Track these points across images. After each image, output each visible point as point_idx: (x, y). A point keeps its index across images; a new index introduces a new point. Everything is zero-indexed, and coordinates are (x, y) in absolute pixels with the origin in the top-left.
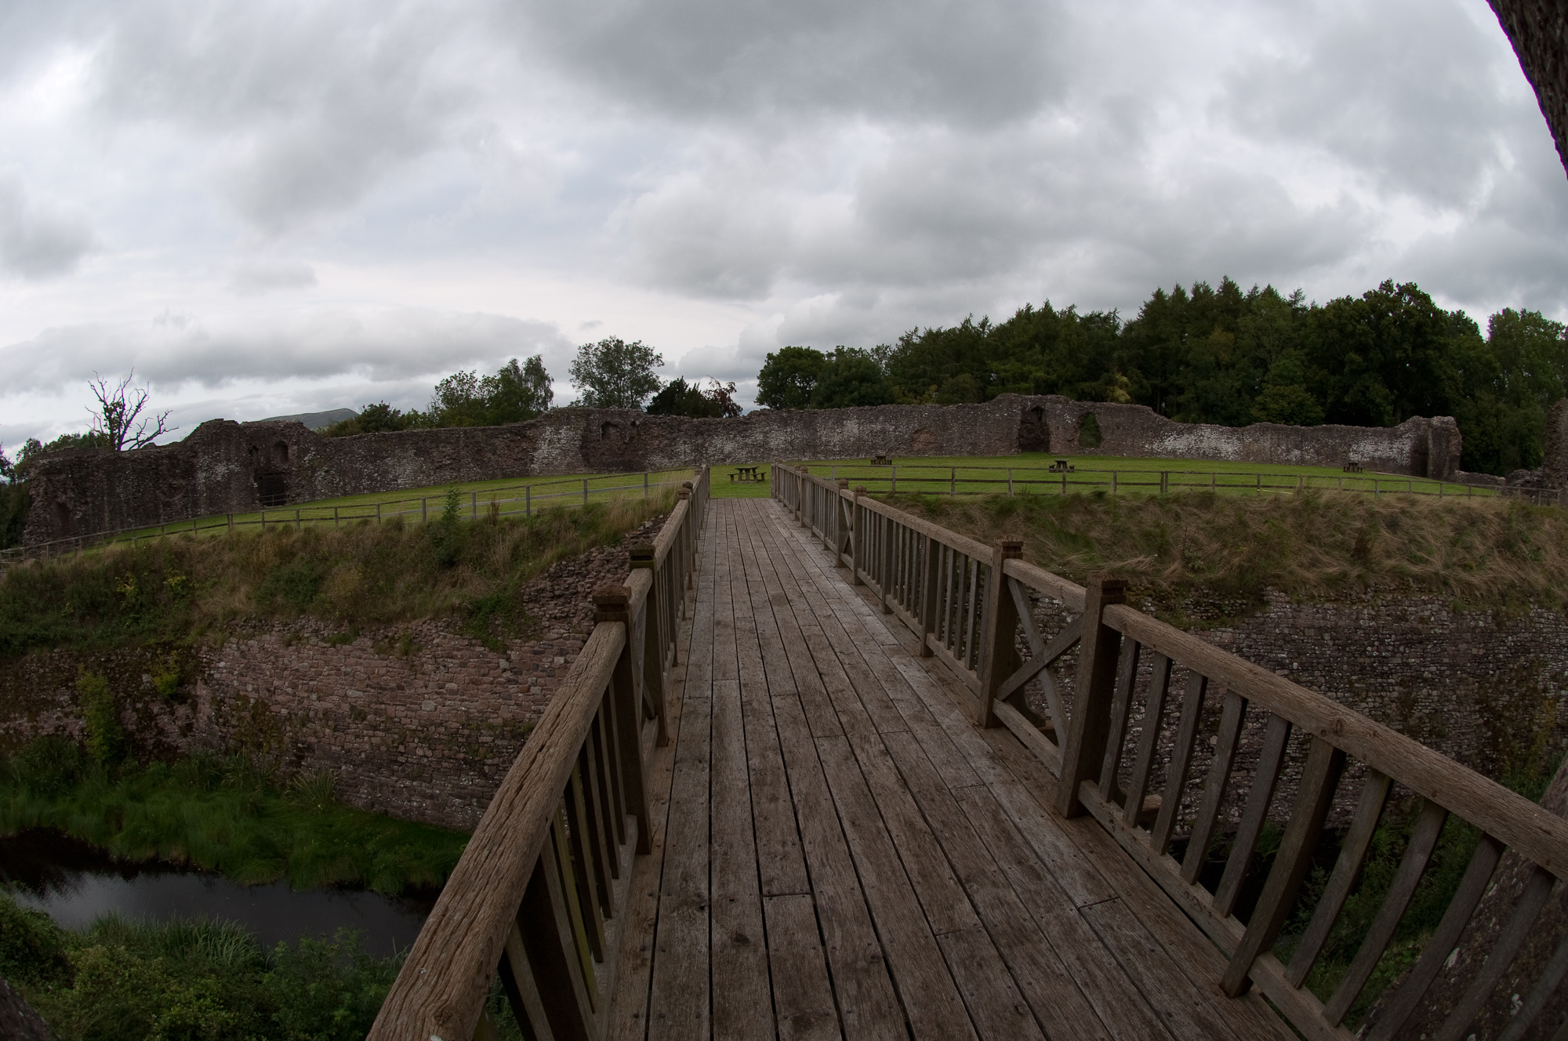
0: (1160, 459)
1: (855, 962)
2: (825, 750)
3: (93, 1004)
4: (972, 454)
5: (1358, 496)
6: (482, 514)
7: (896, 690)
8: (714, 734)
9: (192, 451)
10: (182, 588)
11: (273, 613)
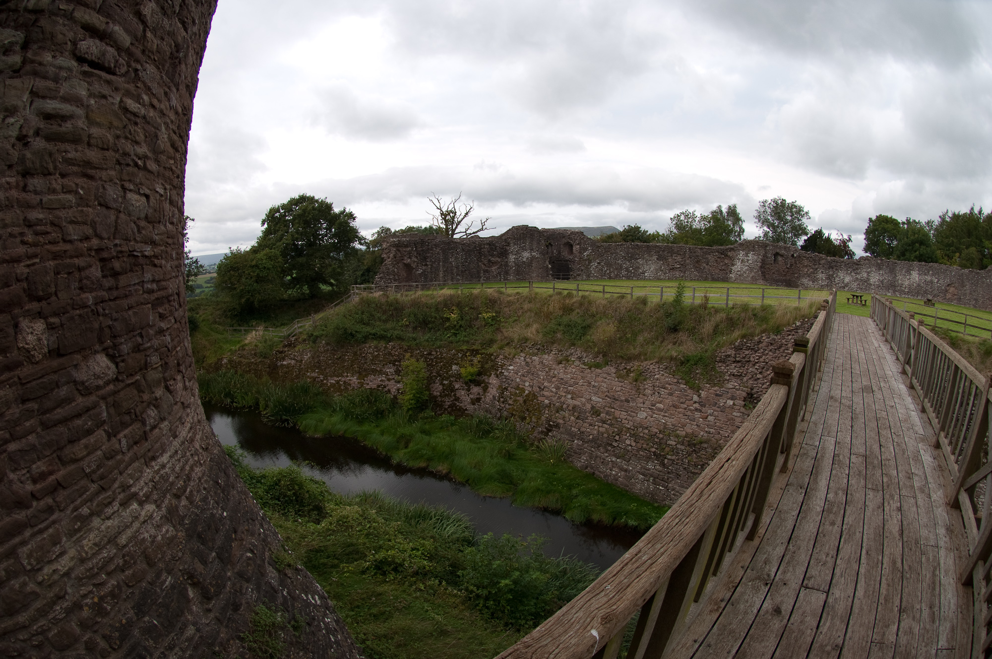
1: (826, 646)
2: (869, 498)
3: (330, 535)
4: (975, 307)
6: (698, 301)
7: (916, 467)
8: (813, 471)
9: (506, 242)
10: (492, 320)
11: (553, 343)
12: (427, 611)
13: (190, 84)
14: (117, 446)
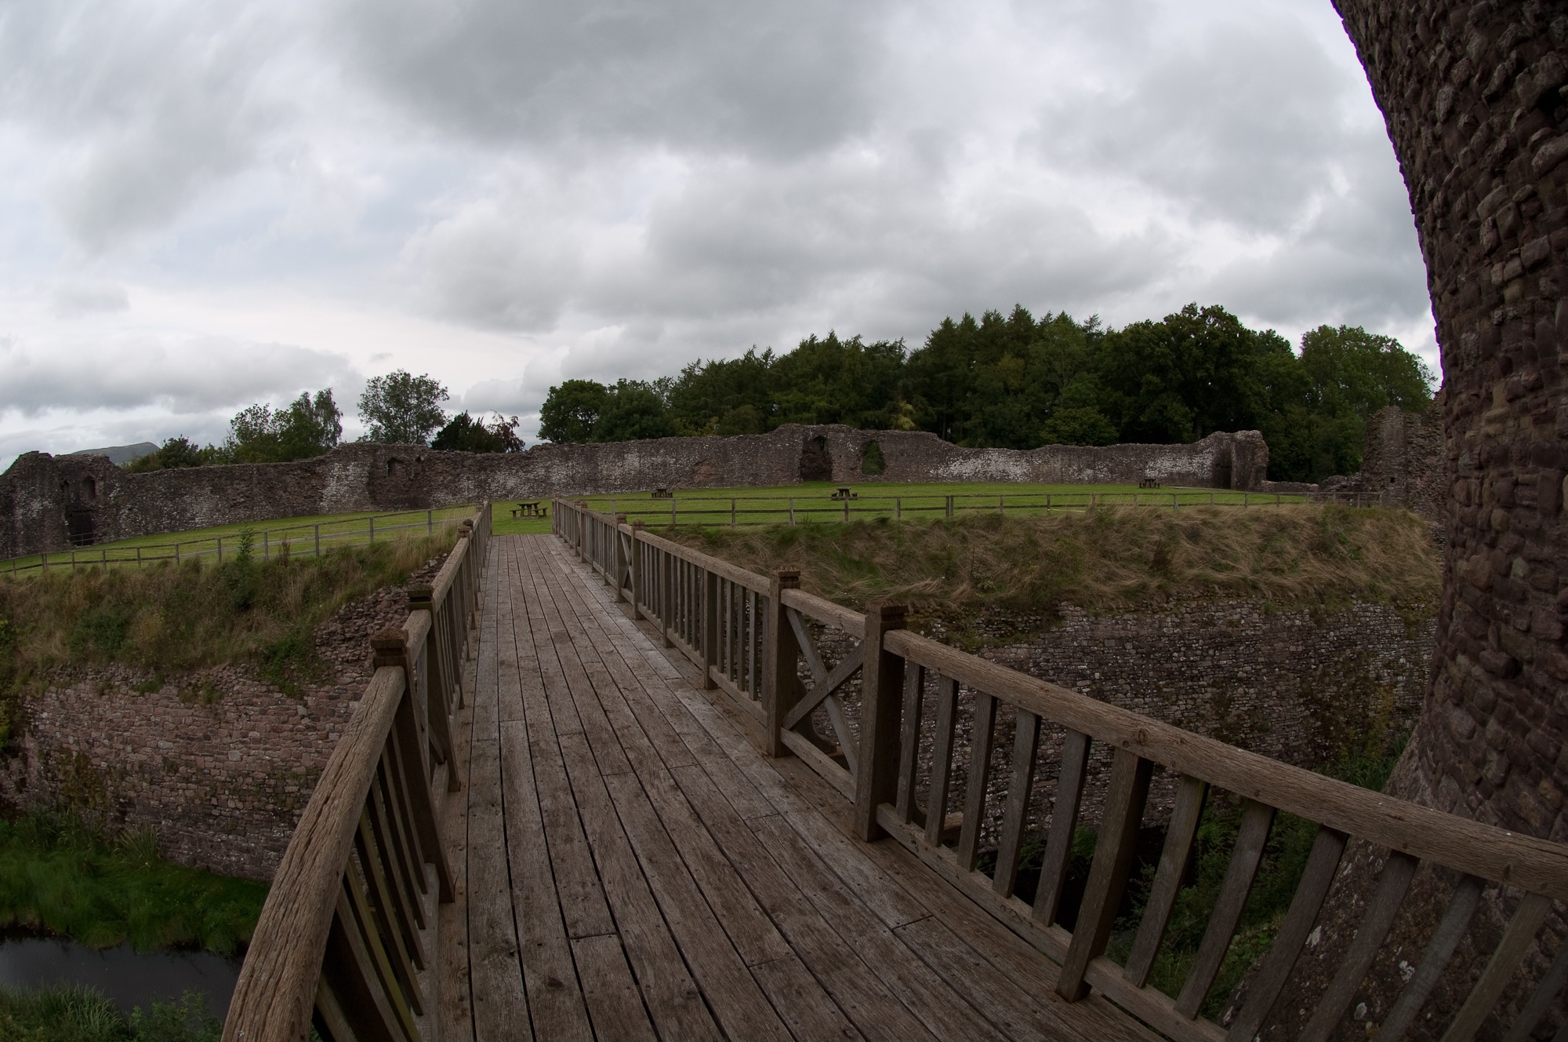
0: (946, 484)
1: (672, 998)
2: (615, 788)
4: (753, 484)
5: (1155, 511)
6: (274, 554)
7: (682, 724)
8: (504, 776)
9: (12, 486)
10: (6, 633)
11: (86, 660)
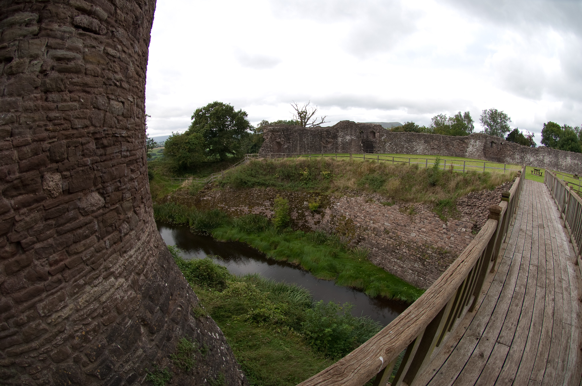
1: (505, 379)
2: (538, 292)
3: (227, 299)
6: (447, 168)
7: (564, 275)
8: (509, 273)
9: (336, 130)
10: (328, 176)
11: (363, 190)
12: (281, 345)
13: (146, 39)
14: (104, 245)
